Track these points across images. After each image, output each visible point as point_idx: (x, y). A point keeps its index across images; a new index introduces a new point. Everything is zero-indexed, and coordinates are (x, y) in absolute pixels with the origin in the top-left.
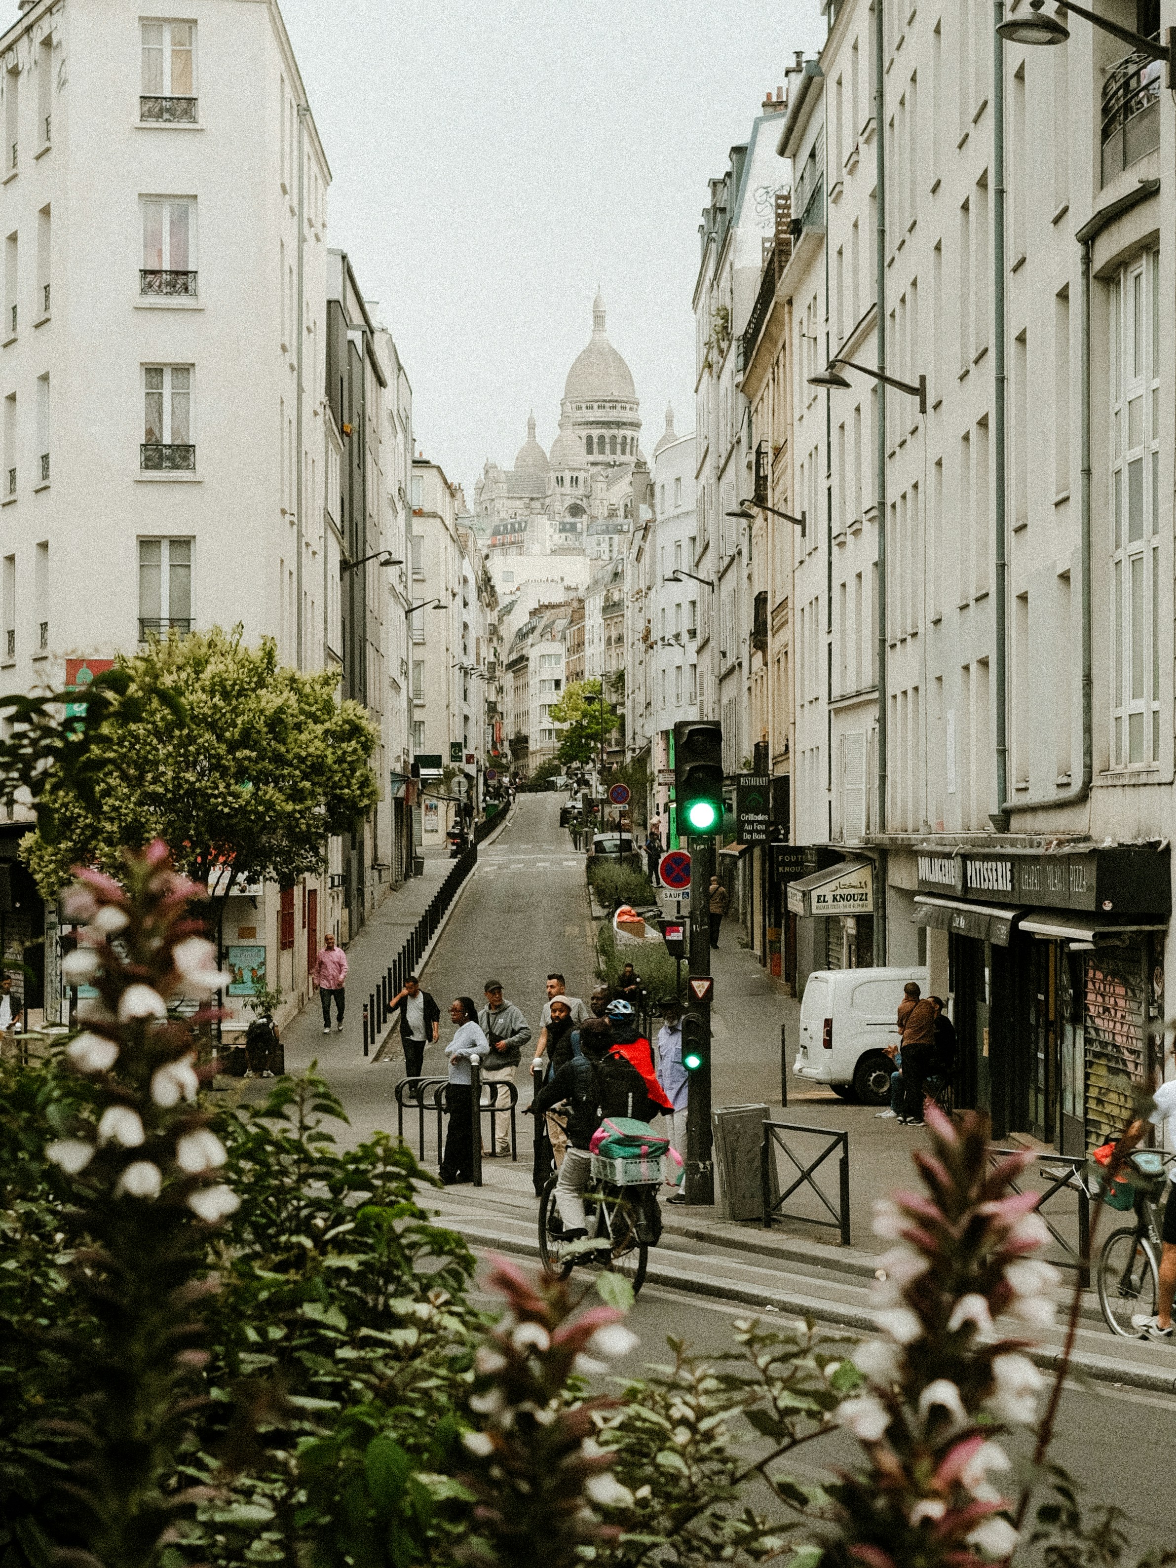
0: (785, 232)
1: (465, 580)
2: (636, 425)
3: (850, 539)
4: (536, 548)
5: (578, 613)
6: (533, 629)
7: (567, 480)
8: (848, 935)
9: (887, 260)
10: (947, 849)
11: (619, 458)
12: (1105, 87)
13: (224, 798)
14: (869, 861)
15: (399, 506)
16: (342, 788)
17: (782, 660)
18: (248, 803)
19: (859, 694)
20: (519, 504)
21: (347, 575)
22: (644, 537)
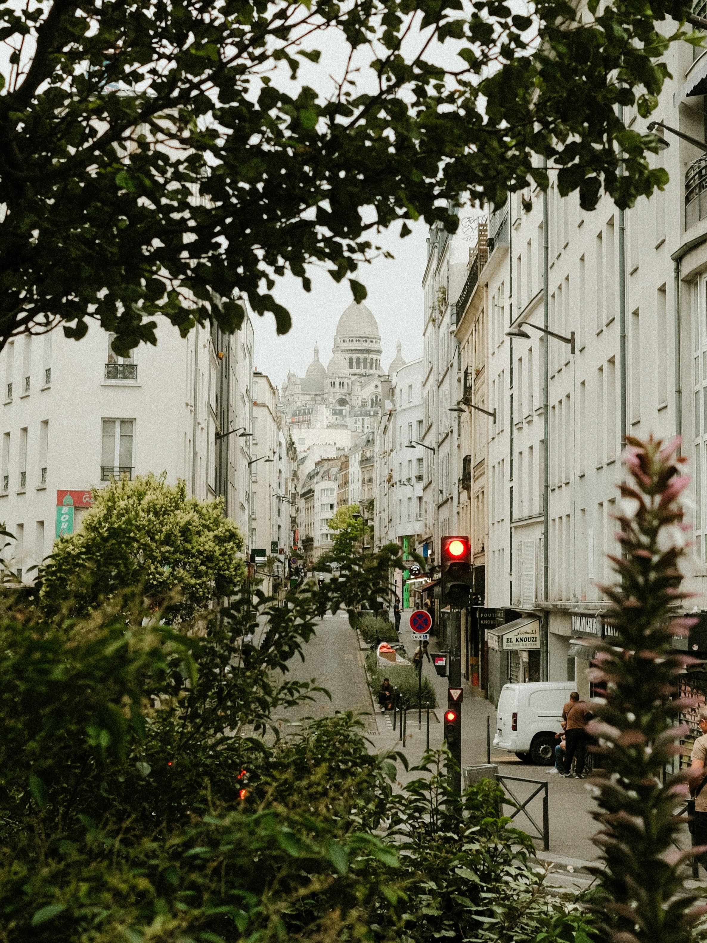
0: (483, 245)
1: (280, 444)
2: (379, 352)
3: (525, 426)
4: (319, 425)
5: (345, 464)
6: (317, 473)
7: (337, 384)
8: (523, 662)
9: (550, 264)
10: (591, 612)
11: (369, 371)
12: (687, 173)
13: (154, 576)
14: (539, 618)
15: (246, 399)
16: (224, 570)
17: (480, 497)
18: (168, 578)
19: (530, 518)
20: (308, 397)
21: (218, 441)
22: (389, 420)
